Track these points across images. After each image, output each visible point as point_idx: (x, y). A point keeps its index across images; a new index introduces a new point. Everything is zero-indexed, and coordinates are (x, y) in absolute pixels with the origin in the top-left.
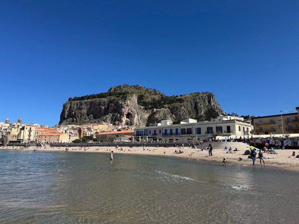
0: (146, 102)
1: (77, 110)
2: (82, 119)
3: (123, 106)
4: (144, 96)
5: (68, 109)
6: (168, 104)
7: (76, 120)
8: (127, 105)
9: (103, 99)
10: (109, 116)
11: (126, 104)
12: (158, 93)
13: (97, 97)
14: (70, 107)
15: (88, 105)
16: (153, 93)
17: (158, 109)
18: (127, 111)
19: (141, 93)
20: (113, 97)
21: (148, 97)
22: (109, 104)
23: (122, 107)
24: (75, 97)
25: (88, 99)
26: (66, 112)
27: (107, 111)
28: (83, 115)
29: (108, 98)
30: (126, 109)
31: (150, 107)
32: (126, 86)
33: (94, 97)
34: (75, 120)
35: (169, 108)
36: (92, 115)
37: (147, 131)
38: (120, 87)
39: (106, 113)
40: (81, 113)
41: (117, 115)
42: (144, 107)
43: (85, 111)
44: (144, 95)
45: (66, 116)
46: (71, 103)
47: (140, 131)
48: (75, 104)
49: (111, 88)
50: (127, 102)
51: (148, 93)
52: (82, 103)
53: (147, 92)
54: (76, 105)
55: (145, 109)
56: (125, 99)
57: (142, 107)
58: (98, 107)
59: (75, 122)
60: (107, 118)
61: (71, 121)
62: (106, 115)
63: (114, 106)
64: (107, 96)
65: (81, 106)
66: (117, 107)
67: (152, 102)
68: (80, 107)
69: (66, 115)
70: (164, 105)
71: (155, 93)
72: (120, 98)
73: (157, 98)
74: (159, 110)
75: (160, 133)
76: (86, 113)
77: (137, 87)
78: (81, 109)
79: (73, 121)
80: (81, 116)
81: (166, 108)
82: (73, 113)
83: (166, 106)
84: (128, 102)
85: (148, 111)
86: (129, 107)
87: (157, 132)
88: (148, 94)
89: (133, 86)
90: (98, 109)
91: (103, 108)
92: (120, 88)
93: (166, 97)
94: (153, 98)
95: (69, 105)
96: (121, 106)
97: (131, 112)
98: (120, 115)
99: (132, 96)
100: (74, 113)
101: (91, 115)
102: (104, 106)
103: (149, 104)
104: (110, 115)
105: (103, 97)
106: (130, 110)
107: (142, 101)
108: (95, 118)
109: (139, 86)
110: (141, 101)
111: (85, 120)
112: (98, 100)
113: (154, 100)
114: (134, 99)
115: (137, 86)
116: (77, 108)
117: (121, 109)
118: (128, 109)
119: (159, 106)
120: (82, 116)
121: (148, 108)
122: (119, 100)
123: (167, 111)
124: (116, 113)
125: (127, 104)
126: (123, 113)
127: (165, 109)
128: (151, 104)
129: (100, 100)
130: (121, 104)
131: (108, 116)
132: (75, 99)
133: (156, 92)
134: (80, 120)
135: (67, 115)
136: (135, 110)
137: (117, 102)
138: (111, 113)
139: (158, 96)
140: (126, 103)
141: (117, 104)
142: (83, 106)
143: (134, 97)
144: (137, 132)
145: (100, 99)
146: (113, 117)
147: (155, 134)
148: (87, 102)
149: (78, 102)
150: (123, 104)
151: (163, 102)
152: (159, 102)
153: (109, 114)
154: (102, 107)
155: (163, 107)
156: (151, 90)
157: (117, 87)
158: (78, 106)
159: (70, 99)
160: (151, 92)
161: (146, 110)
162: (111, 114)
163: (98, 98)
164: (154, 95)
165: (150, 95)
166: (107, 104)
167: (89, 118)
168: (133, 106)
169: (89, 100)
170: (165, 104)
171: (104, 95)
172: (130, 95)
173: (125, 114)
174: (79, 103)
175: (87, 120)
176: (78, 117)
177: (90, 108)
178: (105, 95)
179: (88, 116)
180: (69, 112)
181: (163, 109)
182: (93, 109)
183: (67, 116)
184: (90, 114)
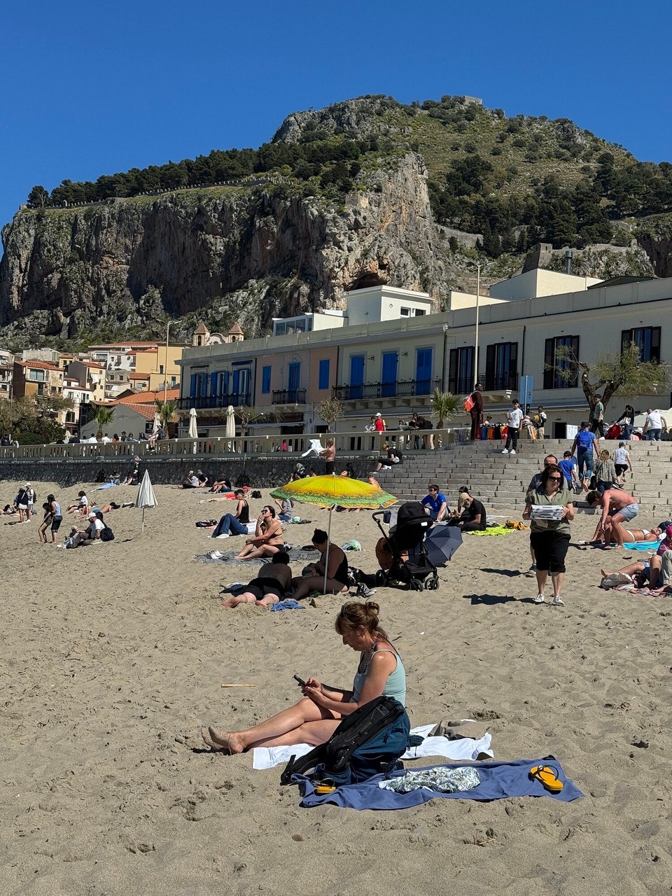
0: (495, 205)
1: (71, 261)
2: (101, 313)
3: (331, 229)
4: (488, 168)
5: (25, 254)
6: (640, 214)
7: (72, 321)
8: (356, 226)
9: (219, 192)
10: (251, 295)
11: (344, 215)
12: (581, 147)
13: (185, 180)
14: (38, 244)
15: (132, 233)
16: (552, 144)
17: (565, 249)
18: (352, 262)
19: (470, 149)
20: (277, 178)
21: (514, 171)
22: (252, 219)
23: (324, 239)
24: (65, 182)
25: (132, 193)
26: (17, 271)
27: (239, 267)
28: (109, 293)
29: (248, 184)
30: (350, 249)
31: (517, 234)
32: (381, 106)
33: (167, 178)
34: (65, 320)
35: (644, 239)
36: (157, 295)
37: (249, 373)
38: (338, 112)
39: (234, 281)
40: (95, 282)
41: (296, 288)
42: (480, 236)
43: (116, 267)
44: (491, 160)
45: (15, 300)
46: (39, 218)
47: (211, 370)
48: (60, 228)
49: (286, 126)
50: (355, 202)
51: (518, 144)
52: (100, 219)
53: (511, 139)
54: (67, 229)
55: (488, 250)
56: (346, 188)
57: (469, 241)
58: (189, 242)
59: (64, 334)
60: (235, 308)
61: (41, 326)
62: (233, 290)
63: (282, 231)
64: (240, 170)
65: (97, 236)
66: (294, 239)
67: (531, 201)
68: (88, 245)
69: (15, 290)
70: (613, 222)
71: (568, 148)
72: (315, 181)
73: (571, 175)
74: (576, 253)
75: (323, 384)
76: (125, 276)
77: (450, 112)
78: (93, 255)
79: (54, 329)
80: (98, 299)
81: (622, 242)
82: (54, 283)
83: (629, 226)
84: (364, 202)
85: (504, 262)
86: (369, 240)
87: (309, 377)
88: (514, 157)
89: (426, 107)
90: (188, 252)
91: (219, 244)
92: (338, 119)
93: (629, 170)
94: (550, 179)
95: (32, 232)
96: (316, 234)
97: (382, 267)
98: (314, 291)
99: (393, 167)
100: (61, 279)
101: (151, 288)
102: (223, 235)
103: (515, 215)
104: (252, 293)
105: (221, 176)
106: (373, 254)
107: (472, 199)
108: (174, 307)
109: (462, 101)
110: (462, 202)
111: (117, 324)
112: (187, 194)
113: (549, 188)
114: (410, 184)
115: (448, 103)
116: (73, 248)
117: (317, 250)
118: (358, 252)
119: (579, 228)
120: (103, 300)
121: (507, 245)
122: (310, 193)
123: (630, 258)
124: (287, 275)
125: (352, 218)
126: (330, 278)
127: (616, 250)
128: (525, 220)
129: (200, 199)
130: (321, 215)
131: (241, 295)
132: (66, 195)
133: (568, 138)
134: (93, 319)
135: (20, 290)
136: (408, 259)
137: (299, 208)
138: (260, 276)
139: (582, 164)
140: (348, 209)
141: (294, 220)
142: (108, 238)
143: (408, 173)
144: (194, 377)
145: (202, 191)
146: (272, 306)
147: (292, 394)
148: (128, 210)
149: (80, 210)
150: (329, 216)
151: (605, 202)
152: (580, 200)
153: (252, 281)
154: (210, 238)
155: (605, 236)
156: (537, 128)
157: (323, 117)
158: (80, 237)
159: (36, 197)
160: (538, 139)
161: (493, 255)
162: (262, 282)
163: (191, 183)
164: (559, 156)
165: (531, 159)
166: (241, 221)
167: (138, 311)
168: (401, 228)
169: (141, 200)
170: (619, 217)
171: (225, 164)
172: (380, 160)
173: (340, 281)
174: (87, 217)
175: (127, 323)
176: (81, 304)
177: (147, 249)
178: (231, 163)
179: (137, 300)
180: (30, 273)
181: (601, 247)
182: (161, 254)
183: (24, 297)
184: (144, 284)
